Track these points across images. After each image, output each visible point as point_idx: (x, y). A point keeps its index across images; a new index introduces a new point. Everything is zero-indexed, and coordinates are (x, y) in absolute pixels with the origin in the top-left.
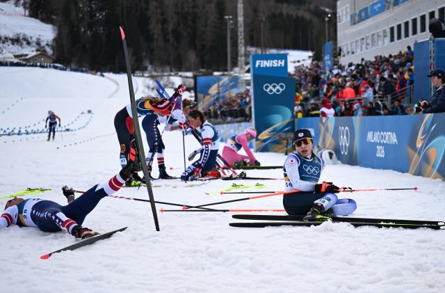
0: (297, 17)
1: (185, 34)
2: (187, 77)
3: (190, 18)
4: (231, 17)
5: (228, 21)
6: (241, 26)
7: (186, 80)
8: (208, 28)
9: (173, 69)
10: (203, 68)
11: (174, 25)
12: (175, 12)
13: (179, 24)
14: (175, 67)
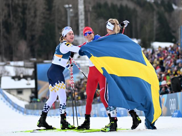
0: (121, 6)
1: (16, 25)
2: (19, 67)
3: (20, 10)
4: (71, 6)
5: (68, 10)
6: (81, 14)
7: (19, 69)
8: (38, 19)
9: (4, 59)
10: (34, 57)
11: (5, 16)
12: (6, 5)
13: (9, 15)
14: (6, 57)
